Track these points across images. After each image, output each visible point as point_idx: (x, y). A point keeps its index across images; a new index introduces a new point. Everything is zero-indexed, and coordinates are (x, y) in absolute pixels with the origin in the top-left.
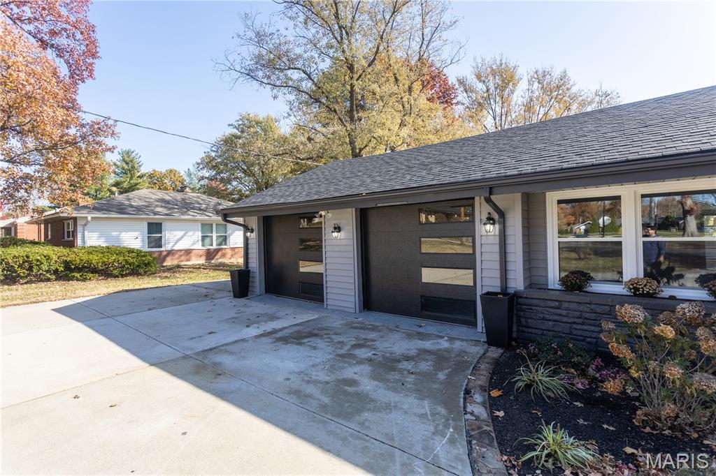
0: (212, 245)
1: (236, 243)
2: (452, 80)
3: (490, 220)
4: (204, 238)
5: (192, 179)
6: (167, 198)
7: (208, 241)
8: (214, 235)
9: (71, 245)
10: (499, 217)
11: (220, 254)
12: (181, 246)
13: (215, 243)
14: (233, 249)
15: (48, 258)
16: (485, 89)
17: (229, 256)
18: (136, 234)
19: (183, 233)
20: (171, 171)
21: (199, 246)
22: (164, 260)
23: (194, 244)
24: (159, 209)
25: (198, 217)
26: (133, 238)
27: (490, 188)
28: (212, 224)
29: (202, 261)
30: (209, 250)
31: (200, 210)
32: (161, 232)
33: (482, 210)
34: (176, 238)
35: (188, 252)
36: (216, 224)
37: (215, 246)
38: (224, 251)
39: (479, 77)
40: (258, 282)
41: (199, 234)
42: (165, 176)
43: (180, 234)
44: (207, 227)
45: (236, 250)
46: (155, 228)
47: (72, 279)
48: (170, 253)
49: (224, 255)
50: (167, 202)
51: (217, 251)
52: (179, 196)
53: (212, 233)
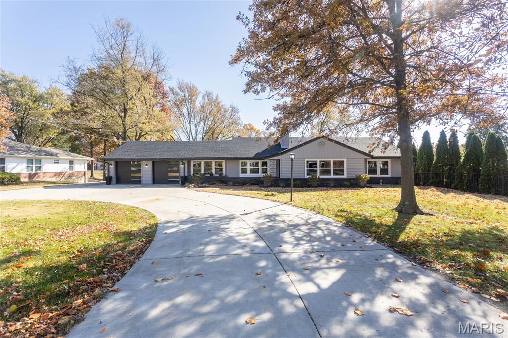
0: (32, 171)
1: (46, 170)
2: (166, 89)
3: (182, 164)
4: (28, 167)
7: (30, 168)
8: (34, 166)
10: (183, 164)
11: (37, 176)
12: (15, 171)
13: (34, 170)
14: (44, 173)
16: (183, 95)
17: (41, 177)
19: (16, 164)
21: (25, 171)
23: (22, 170)
25: (25, 155)
27: (182, 159)
28: (33, 160)
29: (27, 180)
30: (30, 174)
32: (4, 163)
33: (180, 163)
34: (12, 167)
35: (19, 175)
36: (36, 160)
37: (34, 172)
38: (39, 175)
39: (180, 88)
40: (114, 180)
41: (25, 165)
43: (15, 164)
44: (30, 161)
45: (46, 174)
49: (39, 177)
51: (35, 174)
53: (32, 164)
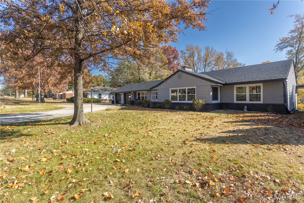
4: (109, 97)
5: (107, 78)
6: (102, 88)
7: (110, 97)
8: (111, 96)
9: (87, 97)
10: (132, 94)
12: (105, 98)
15: (86, 99)
18: (97, 96)
20: (100, 75)
21: (108, 98)
22: (101, 101)
24: (100, 91)
25: (108, 92)
26: (96, 97)
27: (129, 92)
29: (109, 102)
31: (108, 91)
35: (106, 100)
37: (111, 99)
40: (115, 102)
41: (108, 96)
42: (98, 77)
43: (104, 96)
46: (100, 95)
47: (89, 103)
48: (103, 100)
50: (102, 89)
52: (104, 88)
